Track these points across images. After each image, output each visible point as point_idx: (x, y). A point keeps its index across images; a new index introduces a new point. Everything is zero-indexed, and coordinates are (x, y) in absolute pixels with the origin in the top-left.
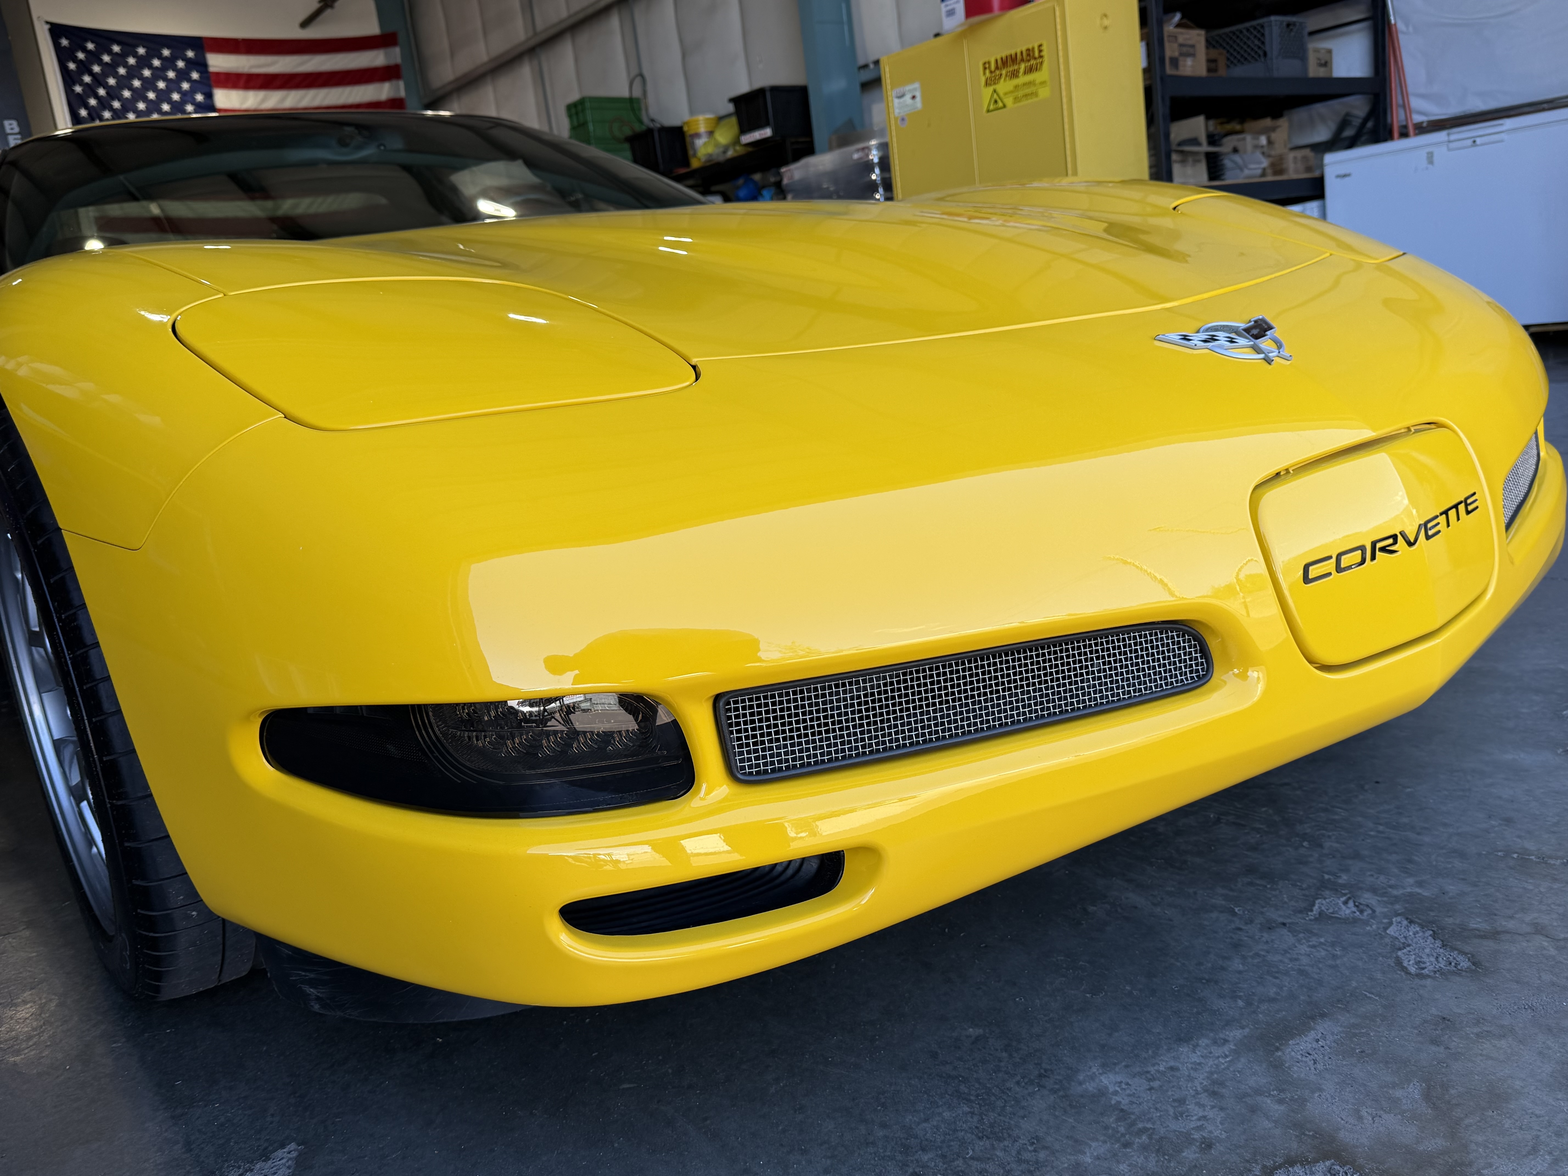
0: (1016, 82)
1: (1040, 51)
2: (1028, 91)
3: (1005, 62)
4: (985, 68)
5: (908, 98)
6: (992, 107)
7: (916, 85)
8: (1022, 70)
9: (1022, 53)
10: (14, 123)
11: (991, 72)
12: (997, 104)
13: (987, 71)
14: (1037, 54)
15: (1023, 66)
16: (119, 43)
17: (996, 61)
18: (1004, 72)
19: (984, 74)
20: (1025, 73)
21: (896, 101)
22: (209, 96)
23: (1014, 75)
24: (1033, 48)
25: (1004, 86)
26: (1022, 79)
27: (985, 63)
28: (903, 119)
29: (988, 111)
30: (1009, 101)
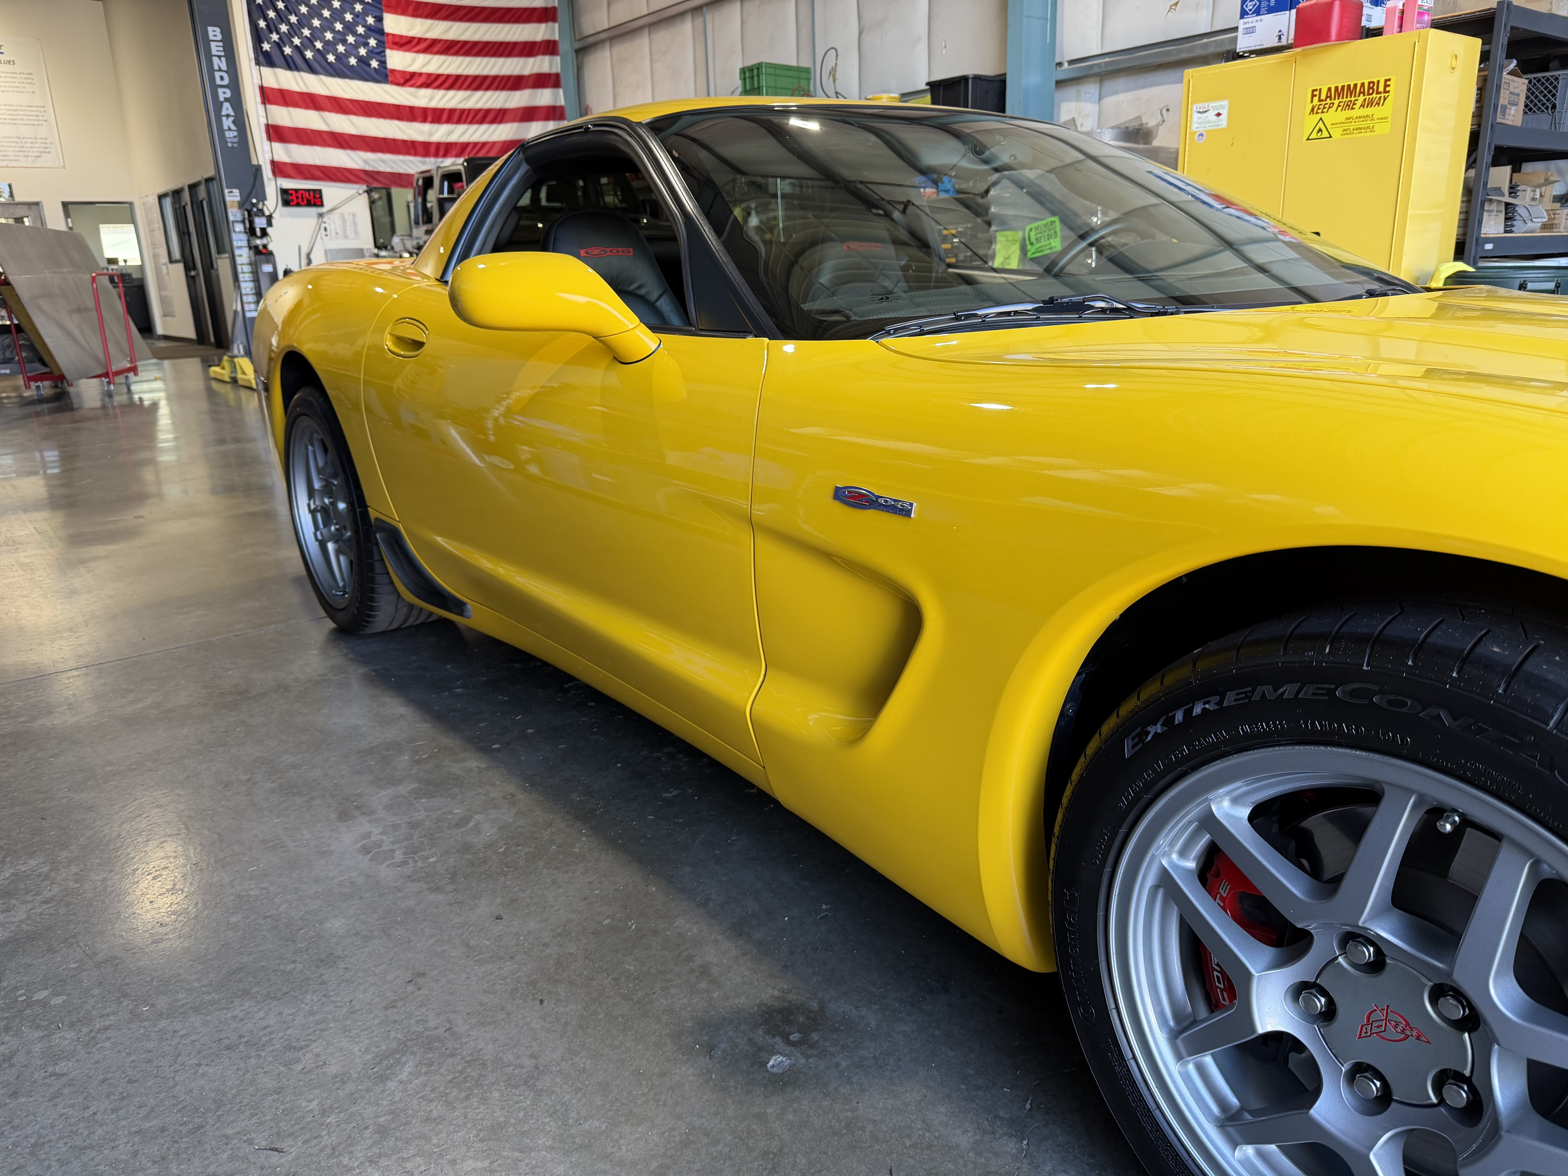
0: (1349, 113)
1: (1386, 86)
2: (1363, 124)
3: (1339, 92)
4: (1313, 96)
5: (1211, 115)
6: (1314, 136)
7: (1225, 103)
8: (1359, 103)
9: (1363, 84)
10: (218, 30)
11: (1320, 100)
12: (1321, 133)
13: (1316, 99)
14: (1381, 89)
15: (1362, 98)
17: (1329, 89)
18: (1336, 102)
19: (1312, 101)
20: (1362, 106)
21: (1196, 116)
22: (379, 19)
23: (1350, 106)
24: (1378, 82)
25: (1333, 116)
26: (1358, 112)
27: (1314, 91)
28: (1201, 135)
29: (1308, 139)
30: (1336, 133)
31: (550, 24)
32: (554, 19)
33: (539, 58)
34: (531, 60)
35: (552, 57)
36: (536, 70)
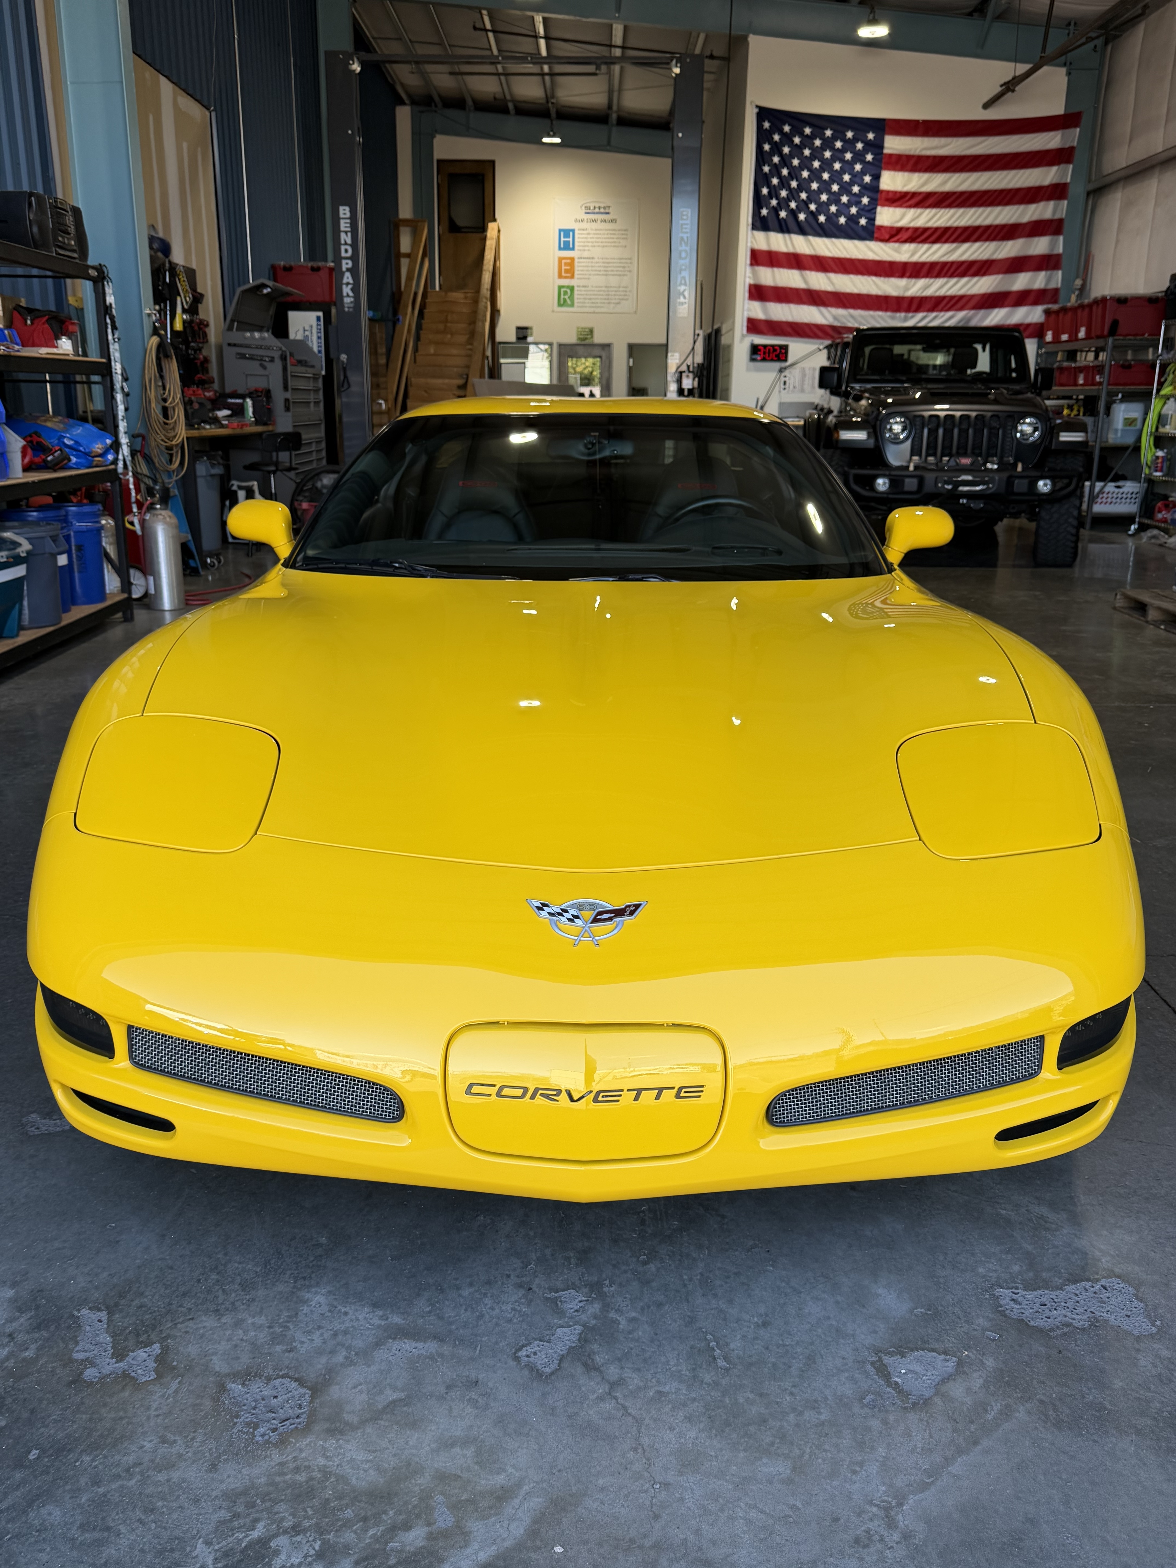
16: (811, 125)
22: (877, 177)
31: (1062, 166)
32: (1068, 161)
33: (1042, 204)
34: (1033, 207)
35: (1057, 202)
36: (1035, 218)
